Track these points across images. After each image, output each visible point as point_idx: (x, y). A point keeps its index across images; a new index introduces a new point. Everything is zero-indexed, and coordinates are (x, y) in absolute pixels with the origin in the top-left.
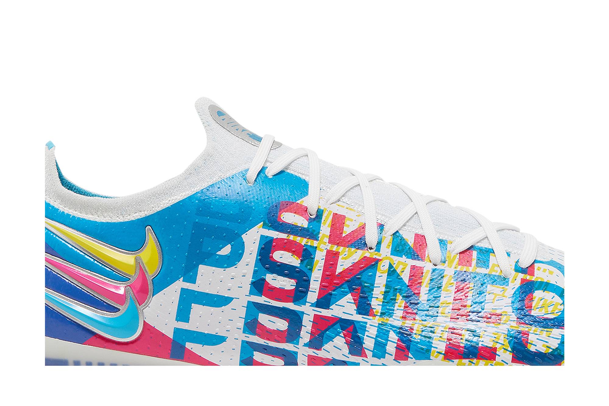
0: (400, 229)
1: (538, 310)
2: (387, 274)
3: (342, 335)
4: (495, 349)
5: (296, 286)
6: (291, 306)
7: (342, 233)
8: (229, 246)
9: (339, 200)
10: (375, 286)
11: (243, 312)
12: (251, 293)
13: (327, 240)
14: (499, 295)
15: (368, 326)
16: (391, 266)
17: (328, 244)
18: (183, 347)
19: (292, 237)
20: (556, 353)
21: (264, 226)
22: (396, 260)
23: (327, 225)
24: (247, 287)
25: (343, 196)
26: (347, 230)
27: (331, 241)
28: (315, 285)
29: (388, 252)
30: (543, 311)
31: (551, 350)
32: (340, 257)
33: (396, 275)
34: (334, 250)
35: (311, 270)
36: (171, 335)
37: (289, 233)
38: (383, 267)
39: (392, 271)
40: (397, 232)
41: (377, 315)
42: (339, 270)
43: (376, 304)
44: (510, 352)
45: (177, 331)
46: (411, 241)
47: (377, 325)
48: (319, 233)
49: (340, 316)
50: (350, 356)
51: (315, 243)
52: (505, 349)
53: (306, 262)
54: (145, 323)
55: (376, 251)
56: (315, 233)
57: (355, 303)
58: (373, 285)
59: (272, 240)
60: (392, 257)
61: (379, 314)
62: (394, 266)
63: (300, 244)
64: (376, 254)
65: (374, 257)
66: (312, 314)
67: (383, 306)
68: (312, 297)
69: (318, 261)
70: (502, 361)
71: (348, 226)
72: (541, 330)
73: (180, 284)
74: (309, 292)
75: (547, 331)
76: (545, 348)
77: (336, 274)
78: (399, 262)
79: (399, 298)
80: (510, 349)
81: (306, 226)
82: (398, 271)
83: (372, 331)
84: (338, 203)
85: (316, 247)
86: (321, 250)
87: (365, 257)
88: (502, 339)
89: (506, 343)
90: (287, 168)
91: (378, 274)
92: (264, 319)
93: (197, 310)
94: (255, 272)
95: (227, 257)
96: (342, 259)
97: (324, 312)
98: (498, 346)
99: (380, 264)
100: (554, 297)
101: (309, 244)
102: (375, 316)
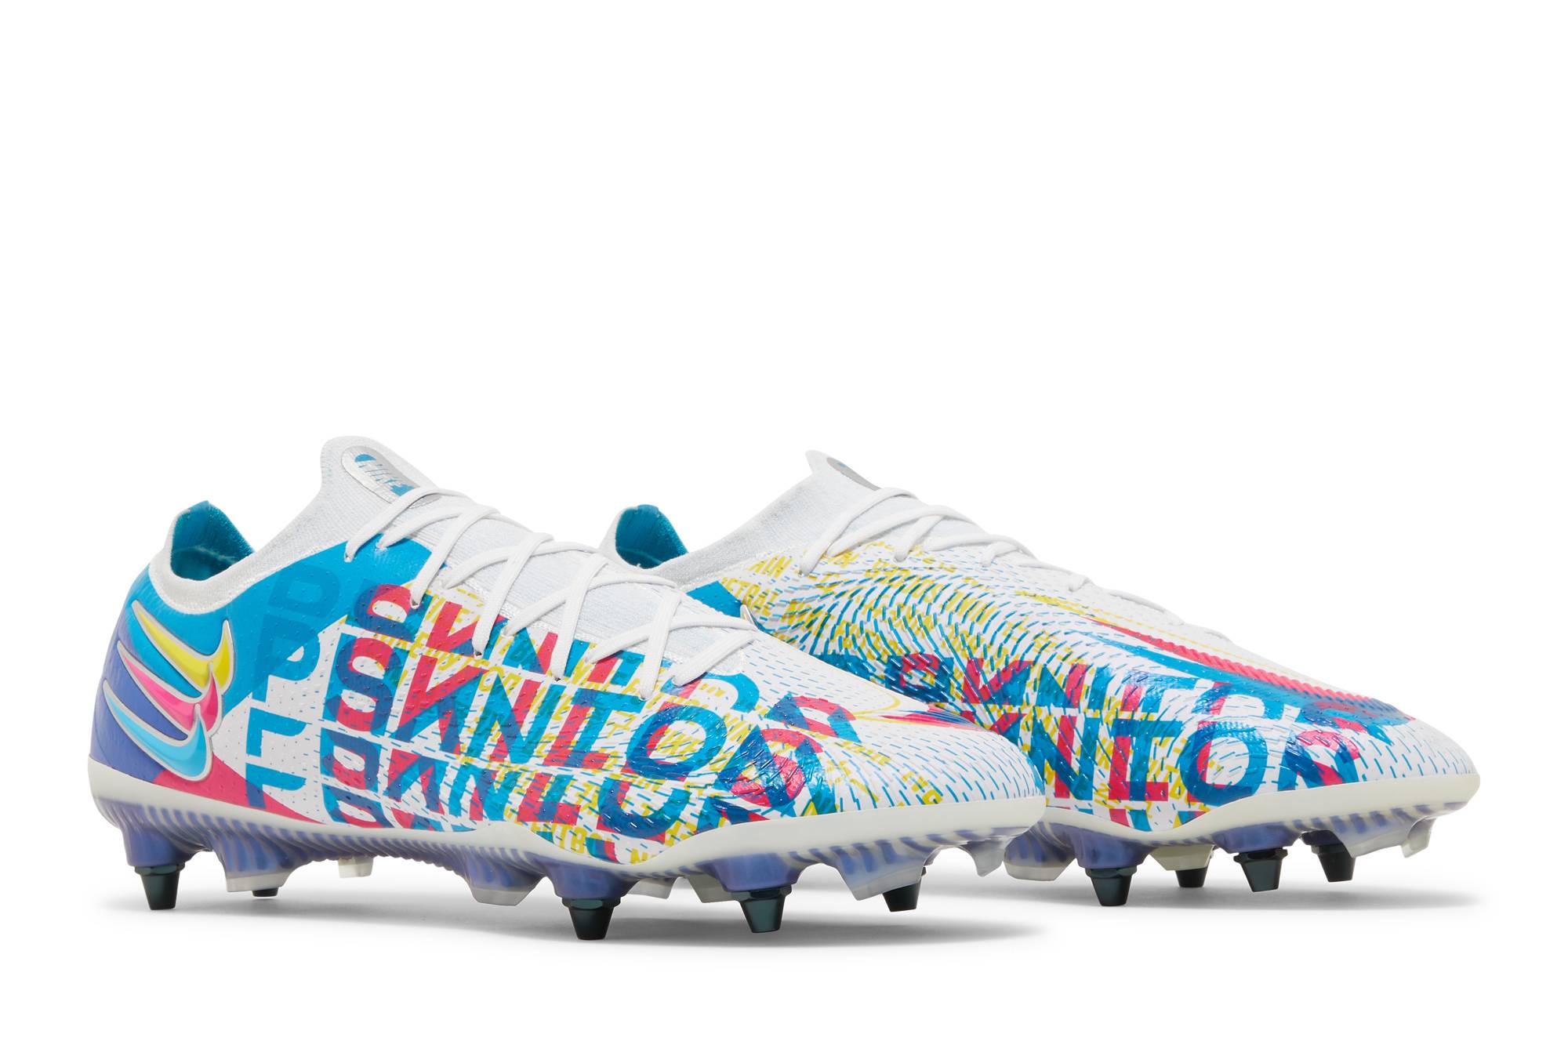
0: (529, 625)
1: (662, 750)
2: (489, 692)
3: (419, 780)
4: (578, 808)
5: (376, 708)
6: (367, 736)
7: (448, 631)
8: (302, 649)
9: (463, 582)
10: (471, 709)
11: (316, 744)
12: (325, 717)
13: (425, 641)
14: (620, 726)
15: (448, 768)
16: (498, 680)
17: (424, 647)
18: (260, 791)
19: (380, 637)
20: (658, 817)
21: (348, 621)
22: (509, 670)
23: (431, 620)
24: (320, 708)
25: (472, 576)
26: (457, 627)
27: (430, 644)
28: (398, 707)
29: (499, 660)
30: (669, 752)
31: (651, 813)
32: (437, 666)
33: (501, 694)
34: (431, 656)
35: (396, 684)
36: (243, 773)
37: (378, 630)
38: (487, 682)
39: (498, 688)
40: (525, 629)
41: (462, 753)
42: (432, 684)
43: (465, 737)
44: (597, 813)
45: (250, 768)
46: (537, 645)
47: (459, 767)
48: (416, 631)
49: (420, 753)
50: (428, 811)
51: (408, 646)
52: (590, 808)
53: (391, 672)
54: (214, 757)
55: (484, 657)
56: (412, 631)
57: (441, 734)
58: (468, 708)
59: (355, 640)
60: (505, 667)
61: (465, 751)
62: (503, 680)
63: (388, 648)
64: (483, 663)
65: (479, 667)
66: (391, 748)
67: (473, 738)
68: (393, 724)
69: (407, 672)
70: (585, 826)
71: (460, 621)
72: (649, 782)
73: (249, 702)
74: (390, 717)
75: (657, 783)
76: (643, 809)
77: (428, 690)
78: (511, 674)
79: (497, 727)
80: (597, 809)
81: (402, 621)
82: (506, 688)
83: (451, 775)
84: (460, 587)
85: (408, 652)
86: (414, 656)
87: (468, 666)
88: (592, 794)
89: (595, 801)
90: (414, 534)
91: (478, 692)
92: (340, 753)
93: (269, 738)
94: (330, 686)
95: (298, 665)
96: (439, 669)
97: (405, 747)
98: (583, 803)
99: (484, 678)
100: (698, 730)
101: (400, 647)
102: (459, 753)
